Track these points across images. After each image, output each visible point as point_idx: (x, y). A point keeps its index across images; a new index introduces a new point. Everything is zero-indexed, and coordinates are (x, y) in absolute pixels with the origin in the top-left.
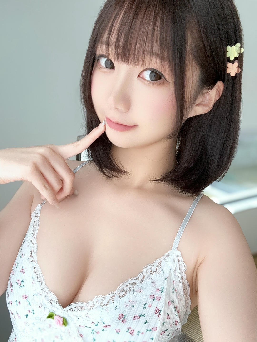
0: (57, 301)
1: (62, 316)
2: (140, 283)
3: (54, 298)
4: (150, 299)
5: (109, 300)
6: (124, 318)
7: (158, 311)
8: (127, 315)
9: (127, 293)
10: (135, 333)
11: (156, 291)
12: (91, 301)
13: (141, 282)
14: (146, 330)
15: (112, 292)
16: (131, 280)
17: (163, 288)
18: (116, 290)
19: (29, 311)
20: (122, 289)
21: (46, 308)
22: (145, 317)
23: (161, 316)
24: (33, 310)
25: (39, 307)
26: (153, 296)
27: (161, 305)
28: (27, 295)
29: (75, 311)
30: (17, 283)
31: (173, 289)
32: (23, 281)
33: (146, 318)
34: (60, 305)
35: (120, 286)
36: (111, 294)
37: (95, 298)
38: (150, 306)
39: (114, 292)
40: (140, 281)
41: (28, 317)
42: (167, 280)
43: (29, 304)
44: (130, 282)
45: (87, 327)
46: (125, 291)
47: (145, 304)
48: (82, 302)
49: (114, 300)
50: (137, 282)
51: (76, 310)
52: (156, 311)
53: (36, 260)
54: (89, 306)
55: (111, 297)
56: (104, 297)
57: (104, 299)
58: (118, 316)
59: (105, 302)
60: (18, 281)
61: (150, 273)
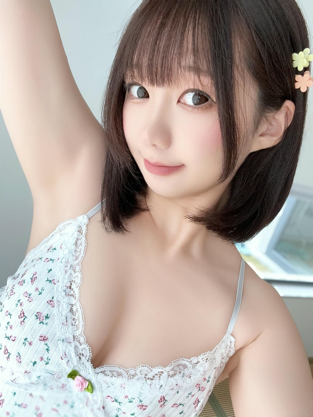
0: (90, 358)
1: (88, 378)
2: (192, 368)
4: (196, 389)
5: (155, 374)
6: (164, 403)
8: (168, 400)
9: (176, 374)
11: (203, 380)
12: (133, 368)
15: (162, 367)
16: (183, 360)
17: (210, 378)
18: (167, 366)
19: (42, 359)
20: (174, 368)
21: (70, 362)
22: (183, 406)
23: (197, 408)
24: (49, 359)
25: (61, 357)
26: (199, 385)
27: (202, 396)
28: (48, 336)
29: (108, 375)
30: (36, 315)
32: (48, 316)
33: (184, 408)
34: (92, 365)
35: (172, 363)
36: (160, 368)
37: (139, 366)
38: (193, 396)
39: (164, 368)
40: (192, 366)
41: (35, 365)
42: (216, 369)
43: (48, 350)
46: (176, 372)
47: (190, 394)
48: (120, 367)
49: (161, 376)
50: (189, 365)
52: (196, 401)
53: (77, 296)
54: (129, 374)
55: (159, 372)
56: (151, 369)
57: (150, 371)
58: (159, 399)
59: (150, 376)
60: (38, 314)
61: (205, 361)
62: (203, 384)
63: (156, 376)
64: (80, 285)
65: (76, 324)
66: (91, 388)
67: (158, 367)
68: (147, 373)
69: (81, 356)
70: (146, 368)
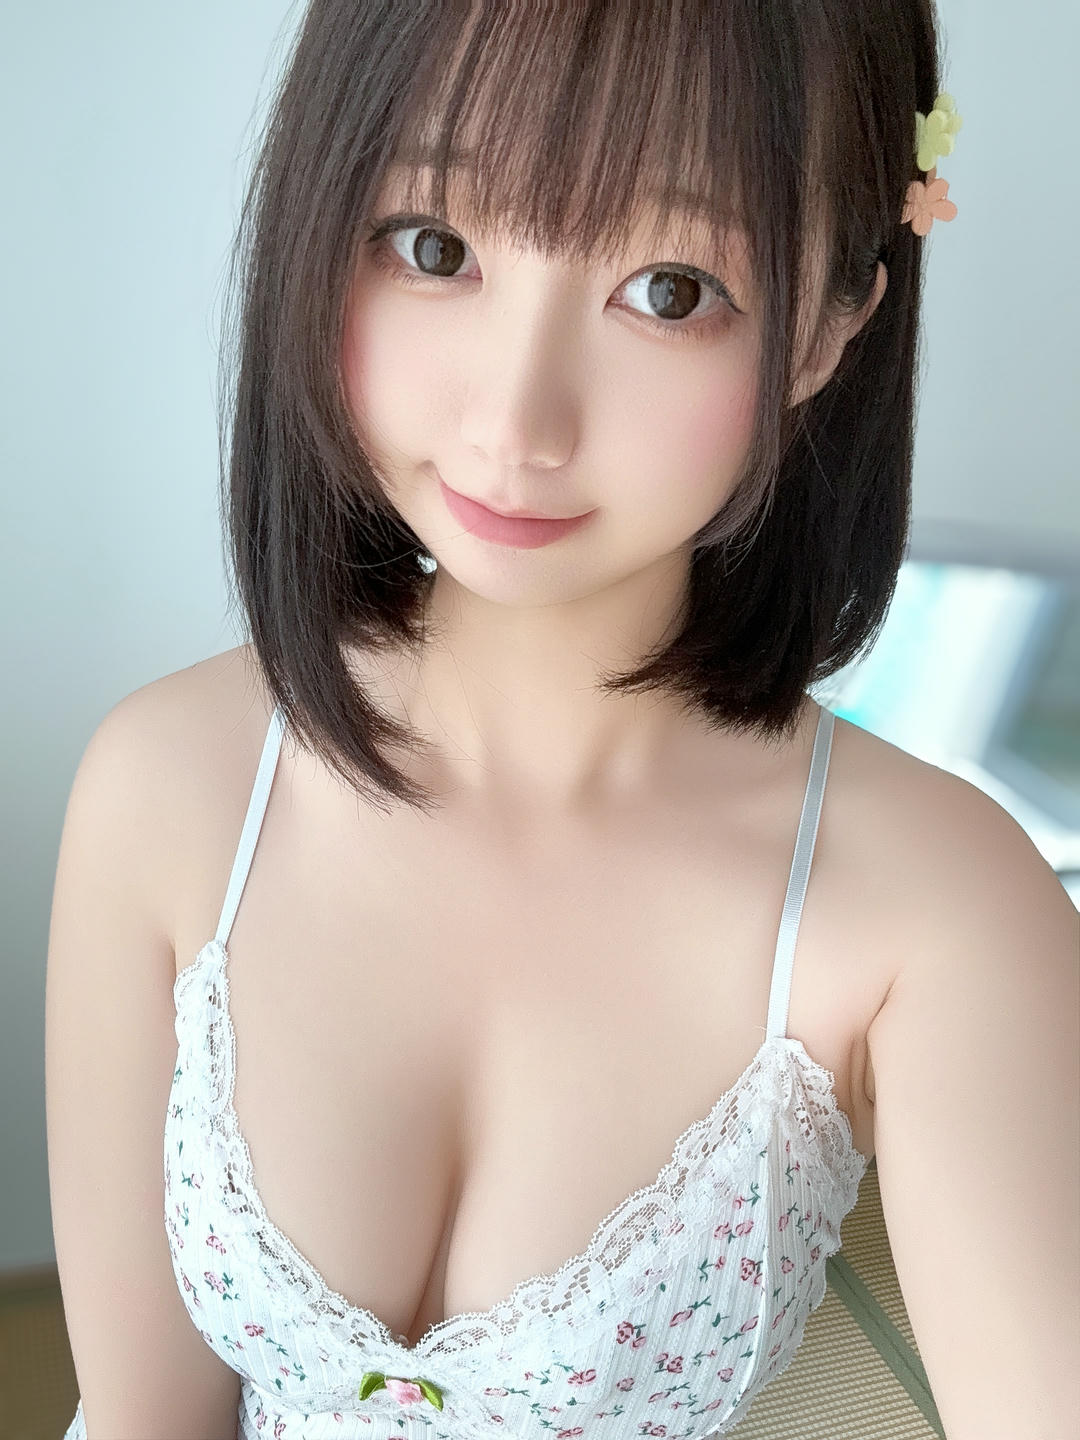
2: (672, 1201)
3: (371, 1326)
4: (718, 1242)
5: (570, 1287)
6: (639, 1333)
7: (751, 1268)
8: (647, 1323)
9: (630, 1249)
10: (686, 1364)
11: (734, 1206)
12: (503, 1302)
13: (675, 1195)
14: (723, 1341)
15: (576, 1258)
16: (638, 1197)
17: (757, 1187)
19: (285, 1371)
20: (612, 1238)
21: (345, 1363)
22: (709, 1304)
23: (764, 1281)
24: (301, 1368)
25: (321, 1358)
26: (726, 1227)
27: (757, 1244)
28: (260, 1321)
29: (454, 1350)
30: (207, 1281)
31: (789, 1170)
32: (230, 1278)
33: (715, 1306)
34: (400, 1345)
36: (572, 1265)
37: (515, 1291)
38: (720, 1263)
39: (583, 1257)
40: (672, 1195)
42: (766, 1155)
43: (280, 1350)
44: (634, 1206)
45: (513, 1391)
46: (624, 1244)
47: (704, 1265)
48: (470, 1315)
49: (588, 1282)
50: (662, 1199)
51: (459, 1346)
52: (746, 1270)
53: (257, 1206)
54: (499, 1323)
55: (576, 1277)
56: (550, 1281)
57: (550, 1288)
58: (615, 1334)
59: (556, 1299)
60: (208, 1276)
61: (701, 1155)
62: (740, 1216)
63: (573, 1290)
64: (251, 1175)
65: (297, 1276)
66: (436, 1392)
67: (566, 1266)
68: (543, 1296)
69: (361, 1340)
70: (537, 1287)
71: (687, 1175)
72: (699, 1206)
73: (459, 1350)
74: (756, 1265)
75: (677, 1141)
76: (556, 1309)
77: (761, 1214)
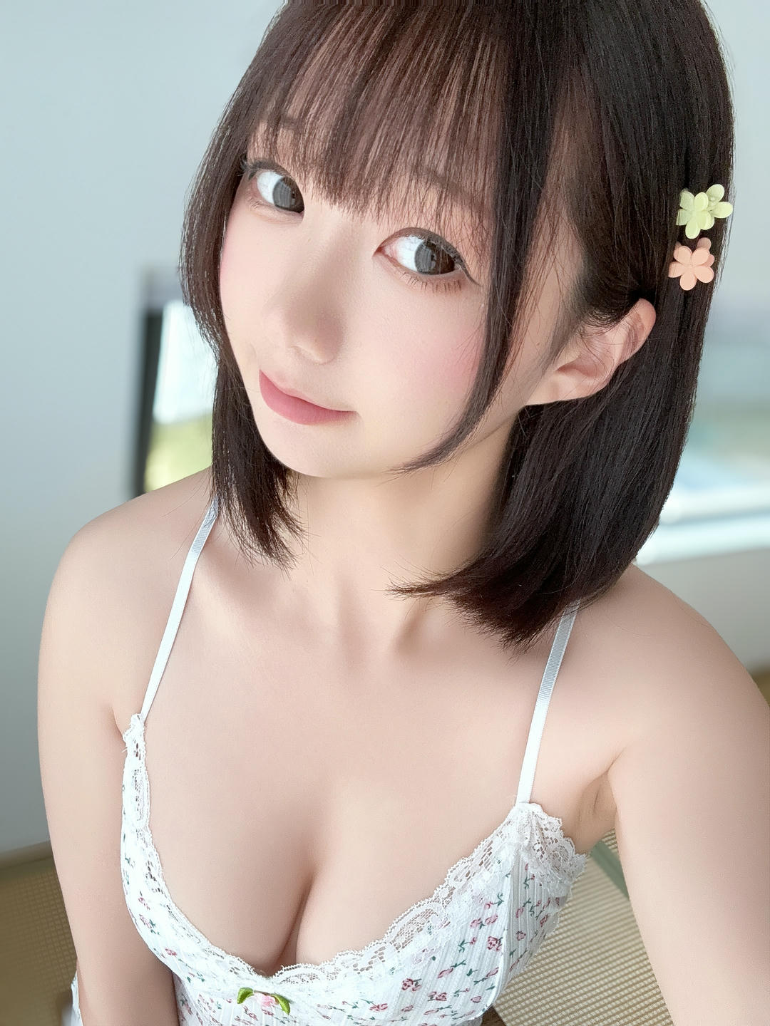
0: (252, 970)
2: (443, 908)
3: (244, 967)
4: (473, 930)
5: (372, 958)
6: (417, 983)
7: (495, 943)
8: (423, 978)
9: (412, 937)
10: (450, 995)
11: (485, 908)
12: (328, 962)
13: (445, 904)
14: (474, 983)
15: (377, 941)
16: (420, 906)
17: (502, 895)
18: (386, 935)
20: (401, 930)
22: (465, 964)
23: (503, 948)
26: (479, 919)
27: (499, 929)
29: (297, 983)
31: (526, 881)
33: (469, 965)
35: (393, 925)
36: (374, 945)
37: (336, 957)
38: (473, 942)
39: (381, 941)
40: (443, 903)
42: (510, 876)
44: (417, 911)
45: (335, 1008)
46: (409, 934)
47: (462, 943)
48: (307, 965)
49: (384, 956)
50: (436, 907)
51: (299, 981)
52: (491, 943)
54: (326, 972)
55: (376, 952)
56: (359, 954)
57: (358, 957)
58: (401, 985)
59: (363, 963)
60: (141, 917)
61: (465, 879)
62: (489, 913)
63: (373, 960)
67: (370, 945)
68: (355, 962)
70: (350, 956)
71: (454, 891)
72: (461, 909)
73: (300, 983)
74: (498, 941)
75: (449, 870)
76: (362, 970)
77: (503, 912)
